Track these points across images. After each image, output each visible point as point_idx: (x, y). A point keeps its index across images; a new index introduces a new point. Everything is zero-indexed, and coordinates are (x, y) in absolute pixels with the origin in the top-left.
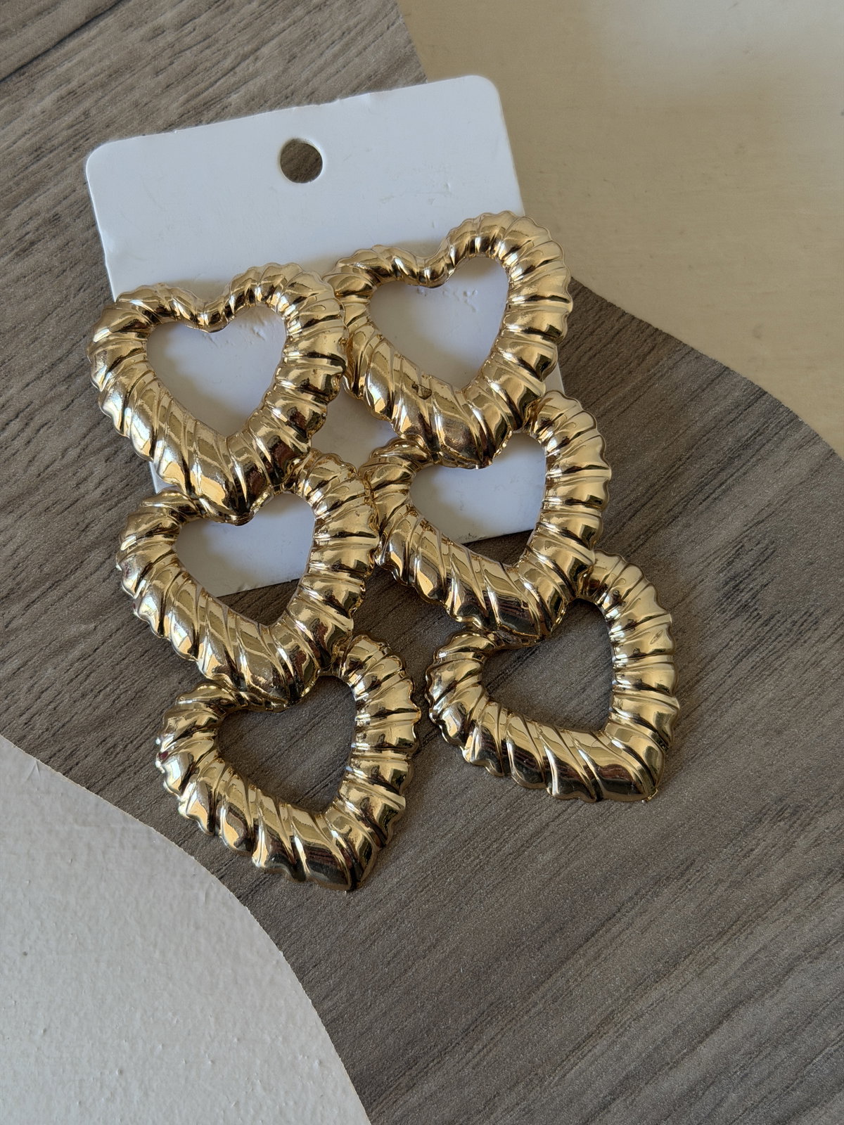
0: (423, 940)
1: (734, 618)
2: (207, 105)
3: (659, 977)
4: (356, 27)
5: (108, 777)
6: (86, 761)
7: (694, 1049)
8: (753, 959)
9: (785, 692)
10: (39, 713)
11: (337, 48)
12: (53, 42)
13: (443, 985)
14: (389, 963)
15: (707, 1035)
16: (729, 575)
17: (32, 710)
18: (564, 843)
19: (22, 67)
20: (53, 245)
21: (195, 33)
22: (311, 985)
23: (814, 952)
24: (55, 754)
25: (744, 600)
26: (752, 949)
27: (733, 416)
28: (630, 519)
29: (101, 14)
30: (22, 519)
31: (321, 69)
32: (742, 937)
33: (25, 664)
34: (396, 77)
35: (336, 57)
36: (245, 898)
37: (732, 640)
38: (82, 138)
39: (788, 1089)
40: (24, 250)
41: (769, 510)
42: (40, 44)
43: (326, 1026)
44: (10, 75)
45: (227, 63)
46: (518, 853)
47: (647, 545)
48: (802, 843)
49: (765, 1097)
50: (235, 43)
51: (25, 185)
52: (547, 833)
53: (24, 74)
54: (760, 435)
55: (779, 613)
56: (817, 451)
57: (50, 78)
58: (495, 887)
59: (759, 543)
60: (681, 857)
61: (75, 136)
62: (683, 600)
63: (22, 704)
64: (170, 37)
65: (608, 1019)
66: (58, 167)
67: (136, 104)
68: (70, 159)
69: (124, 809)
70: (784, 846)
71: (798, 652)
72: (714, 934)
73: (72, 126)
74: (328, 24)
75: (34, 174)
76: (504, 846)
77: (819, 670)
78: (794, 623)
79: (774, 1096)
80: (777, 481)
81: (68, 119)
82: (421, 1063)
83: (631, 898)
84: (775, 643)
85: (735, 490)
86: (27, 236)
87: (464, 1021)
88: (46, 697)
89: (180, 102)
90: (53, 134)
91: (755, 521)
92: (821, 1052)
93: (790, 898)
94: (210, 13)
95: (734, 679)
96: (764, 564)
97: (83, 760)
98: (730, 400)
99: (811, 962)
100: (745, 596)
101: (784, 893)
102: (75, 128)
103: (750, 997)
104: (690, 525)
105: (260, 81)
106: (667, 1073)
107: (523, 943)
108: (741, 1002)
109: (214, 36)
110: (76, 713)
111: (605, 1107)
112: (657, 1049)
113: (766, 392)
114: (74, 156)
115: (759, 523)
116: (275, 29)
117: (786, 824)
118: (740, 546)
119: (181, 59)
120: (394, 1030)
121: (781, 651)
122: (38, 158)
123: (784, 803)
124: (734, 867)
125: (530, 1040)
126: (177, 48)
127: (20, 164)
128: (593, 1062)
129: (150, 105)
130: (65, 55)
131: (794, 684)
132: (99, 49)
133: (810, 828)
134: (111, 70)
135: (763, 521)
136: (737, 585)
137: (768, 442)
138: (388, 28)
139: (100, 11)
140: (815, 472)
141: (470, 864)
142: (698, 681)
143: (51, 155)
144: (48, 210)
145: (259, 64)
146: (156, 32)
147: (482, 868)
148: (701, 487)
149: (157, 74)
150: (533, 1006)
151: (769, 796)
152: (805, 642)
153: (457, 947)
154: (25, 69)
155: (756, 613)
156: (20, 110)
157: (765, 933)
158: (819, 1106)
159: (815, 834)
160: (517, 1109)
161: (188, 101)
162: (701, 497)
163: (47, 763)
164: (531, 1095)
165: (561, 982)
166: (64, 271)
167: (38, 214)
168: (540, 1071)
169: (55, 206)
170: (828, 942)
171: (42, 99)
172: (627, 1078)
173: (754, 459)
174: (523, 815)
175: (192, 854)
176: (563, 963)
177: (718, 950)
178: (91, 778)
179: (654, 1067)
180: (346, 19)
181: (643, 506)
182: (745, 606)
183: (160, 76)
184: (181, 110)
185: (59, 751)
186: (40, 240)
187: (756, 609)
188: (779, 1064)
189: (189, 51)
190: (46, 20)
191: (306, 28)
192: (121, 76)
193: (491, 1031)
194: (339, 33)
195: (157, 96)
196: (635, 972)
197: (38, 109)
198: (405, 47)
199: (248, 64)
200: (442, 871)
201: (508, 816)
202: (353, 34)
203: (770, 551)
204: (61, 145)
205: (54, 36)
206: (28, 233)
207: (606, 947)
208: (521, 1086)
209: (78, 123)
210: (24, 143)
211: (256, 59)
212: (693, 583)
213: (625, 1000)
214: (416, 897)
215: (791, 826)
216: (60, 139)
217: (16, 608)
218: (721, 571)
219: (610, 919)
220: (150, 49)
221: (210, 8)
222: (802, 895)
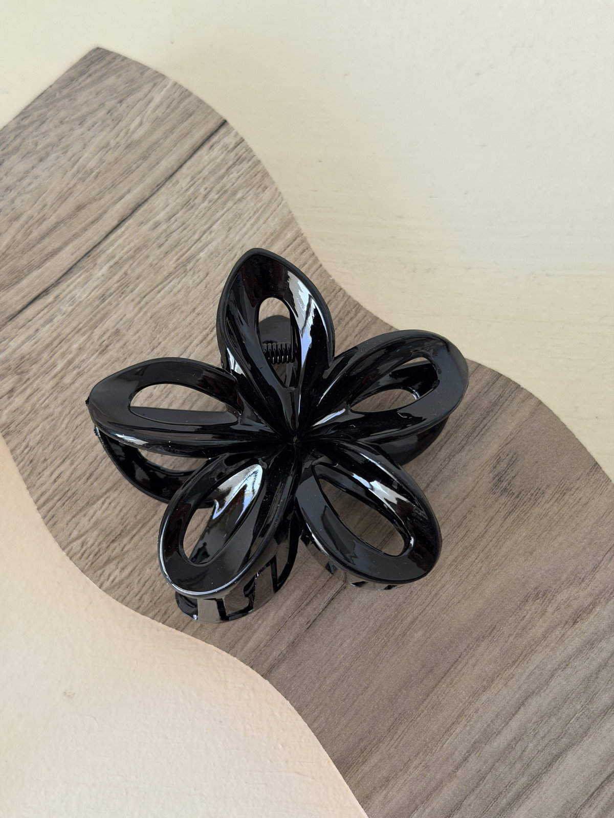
0: (361, 685)
1: (500, 496)
2: (189, 260)
3: (485, 689)
4: (261, 208)
5: (186, 623)
6: (173, 615)
7: (508, 723)
8: (532, 673)
9: (531, 531)
10: (146, 593)
11: (252, 221)
12: (103, 237)
13: (374, 707)
14: (344, 700)
15: (513, 715)
16: (494, 474)
17: (142, 592)
18: (427, 625)
19: (89, 252)
20: (118, 345)
21: (176, 223)
22: (305, 716)
23: (563, 665)
24: (157, 614)
25: (504, 487)
26: (531, 668)
27: (486, 390)
28: (439, 451)
29: (125, 219)
30: (122, 492)
31: (246, 233)
32: (525, 662)
33: (134, 569)
34: (286, 232)
35: (253, 225)
36: (265, 676)
37: (500, 508)
38: (125, 286)
39: (559, 738)
40: (103, 351)
41: (511, 437)
42: (96, 239)
43: (317, 736)
44: (82, 258)
45: (196, 237)
46: (404, 634)
47: (450, 463)
48: (550, 609)
49: (548, 744)
50: (198, 226)
51: (99, 316)
52: (417, 622)
53: (90, 255)
54: (501, 398)
55: (523, 490)
56: (532, 402)
57: (104, 257)
58: (394, 653)
59: (508, 455)
60: (489, 625)
61: (121, 286)
62: (472, 490)
63: (136, 590)
64: (164, 227)
65: (461, 714)
66: (114, 304)
67: (151, 265)
68: (120, 299)
69: (196, 638)
70: (541, 612)
71: (536, 509)
72: (511, 662)
73: (120, 280)
74: (246, 208)
75: (103, 309)
76: (396, 631)
77: (548, 518)
78: (532, 495)
79: (552, 742)
80: (514, 421)
81: (116, 278)
82: (368, 749)
83: (465, 649)
84: (523, 506)
85: (493, 428)
86: (104, 343)
87: (387, 725)
88: (147, 585)
89: (173, 261)
90: (110, 286)
91: (505, 443)
92: (573, 717)
93: (548, 639)
94: (184, 210)
95: (505, 528)
96: (512, 466)
97: (172, 615)
98: (483, 382)
99: (563, 671)
100: (505, 484)
101: (544, 637)
102: (121, 281)
103: (533, 693)
104: (471, 450)
105: (214, 244)
106: (495, 738)
107: (413, 680)
108: (529, 696)
109: (187, 223)
110: (165, 591)
111: (465, 759)
112: (488, 726)
113: (501, 375)
114: (122, 297)
115: (507, 444)
116: (219, 215)
117: (540, 600)
118: (498, 458)
119: (171, 237)
120: (352, 734)
121: (527, 510)
122: (104, 300)
123: (538, 590)
124: (516, 627)
125: (422, 729)
126: (168, 232)
127: (95, 304)
128: (456, 738)
129: (159, 264)
130: (110, 243)
131: (536, 527)
132: (127, 238)
133: (553, 601)
134: (137, 247)
135: (509, 443)
136: (500, 478)
137: (506, 400)
138: (278, 206)
139: (125, 217)
140: (533, 413)
141: (380, 643)
142: (486, 532)
143: (111, 298)
144: (113, 328)
145: (213, 234)
146: (157, 224)
147: (386, 644)
148: (474, 429)
149: (160, 247)
150: (422, 712)
151: (530, 587)
152: (539, 504)
153: (379, 687)
154: (90, 254)
155: (511, 492)
156: (91, 275)
157: (537, 659)
158: (576, 745)
159: (555, 605)
160: (420, 766)
161: (178, 259)
162: (475, 434)
163: (153, 619)
164: (427, 757)
165: (435, 698)
166: (126, 359)
167: (108, 330)
168: (430, 745)
169: (116, 325)
170: (570, 659)
171: (101, 269)
172: (475, 743)
173: (500, 411)
174: (403, 614)
175: (235, 656)
176: (434, 688)
177: (514, 670)
178: (177, 624)
179: (488, 736)
180: (255, 205)
181: (446, 442)
182: (505, 490)
183: (162, 248)
184: (175, 265)
185: (159, 611)
186: (111, 344)
187: (511, 490)
188: (553, 726)
189: (175, 232)
190: (96, 225)
191: (235, 212)
192: (141, 250)
193: (402, 728)
194: (253, 212)
195: (162, 259)
196: (472, 687)
197: (100, 274)
198: (288, 215)
199: (207, 236)
200: (365, 649)
201: (396, 616)
202: (260, 212)
203: (514, 459)
204: (115, 292)
205: (103, 234)
206: (104, 341)
207: (456, 677)
208: (421, 754)
209: (122, 279)
210: (96, 293)
211: (211, 232)
212: (477, 480)
213: (469, 702)
214: (354, 663)
215: (543, 602)
216: (113, 289)
217: (125, 540)
218: (490, 472)
219: (456, 662)
220: (154, 234)
221: (182, 208)
222: (553, 636)
